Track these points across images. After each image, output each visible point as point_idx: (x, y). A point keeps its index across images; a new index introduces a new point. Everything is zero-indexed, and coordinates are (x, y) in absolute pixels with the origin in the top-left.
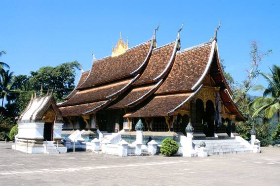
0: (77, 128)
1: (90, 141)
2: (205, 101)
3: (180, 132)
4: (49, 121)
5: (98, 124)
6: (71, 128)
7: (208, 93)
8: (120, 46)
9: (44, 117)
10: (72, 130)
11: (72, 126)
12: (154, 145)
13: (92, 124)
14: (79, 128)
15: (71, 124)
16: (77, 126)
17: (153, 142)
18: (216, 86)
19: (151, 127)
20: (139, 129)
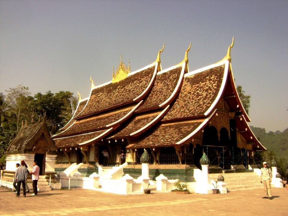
0: (73, 161)
1: (88, 176)
2: (219, 129)
3: (193, 164)
4: (40, 152)
5: (97, 157)
6: (66, 161)
7: (222, 119)
8: (121, 71)
9: (34, 147)
10: (67, 163)
11: (68, 159)
12: (163, 180)
13: (90, 157)
14: (76, 160)
15: (67, 156)
16: (74, 158)
17: (161, 177)
18: (230, 112)
19: (158, 159)
20: (145, 162)
